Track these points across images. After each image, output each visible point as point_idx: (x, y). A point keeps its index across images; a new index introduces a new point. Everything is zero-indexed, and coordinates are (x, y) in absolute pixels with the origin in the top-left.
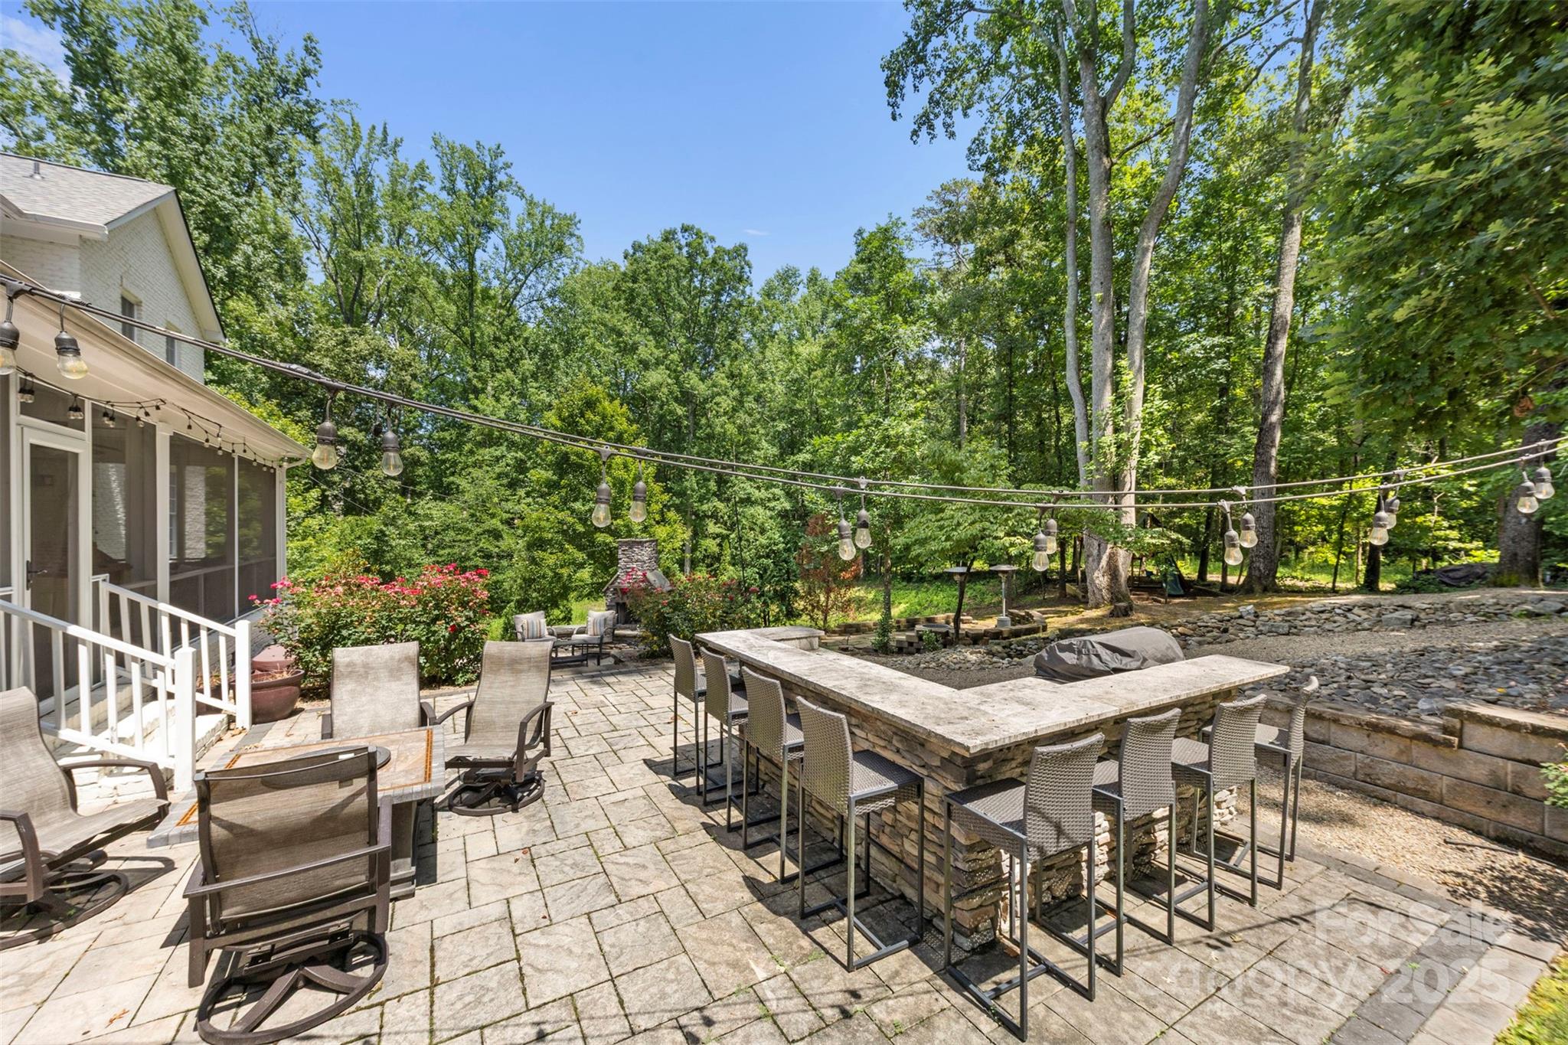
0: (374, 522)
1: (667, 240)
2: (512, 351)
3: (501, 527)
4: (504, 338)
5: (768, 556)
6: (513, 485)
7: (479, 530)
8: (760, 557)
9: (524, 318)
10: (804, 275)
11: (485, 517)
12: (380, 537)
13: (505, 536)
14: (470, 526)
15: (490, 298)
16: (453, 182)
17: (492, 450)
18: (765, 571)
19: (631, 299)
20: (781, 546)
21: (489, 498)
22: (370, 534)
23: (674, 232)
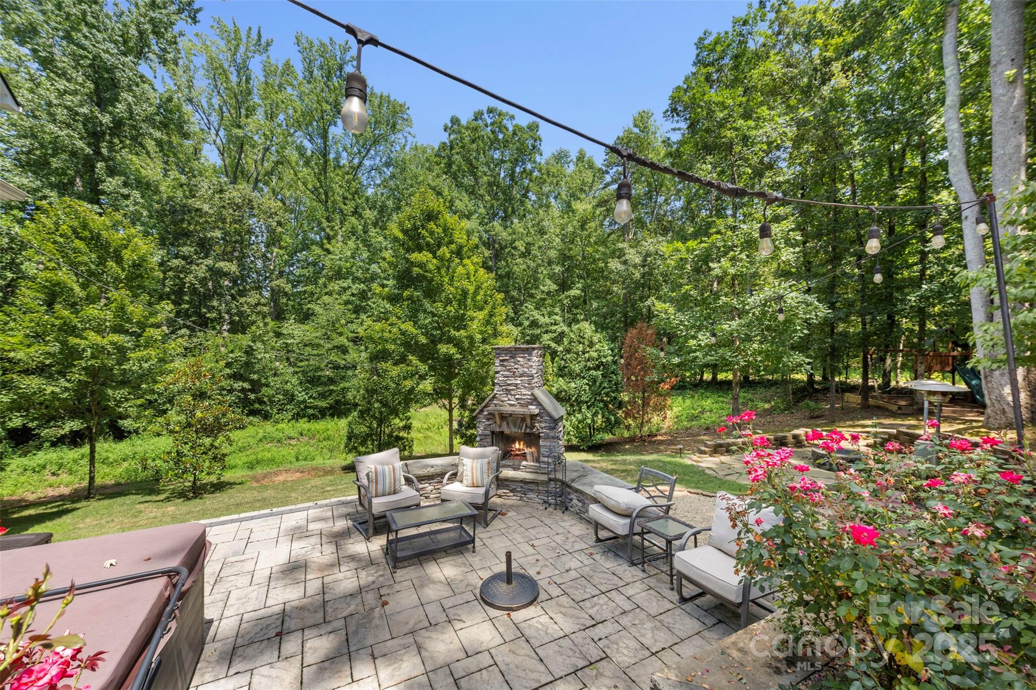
0: (244, 340)
1: (476, 119)
2: (357, 207)
3: (347, 344)
4: (350, 197)
5: (597, 368)
6: (357, 310)
7: (330, 346)
8: (590, 369)
9: (365, 183)
10: (574, 156)
11: (334, 336)
12: (249, 352)
13: (350, 351)
14: (322, 342)
15: (340, 167)
16: (311, 73)
17: (340, 282)
18: (595, 381)
19: (449, 165)
20: (610, 358)
21: (338, 320)
22: (240, 349)
23: (482, 113)
